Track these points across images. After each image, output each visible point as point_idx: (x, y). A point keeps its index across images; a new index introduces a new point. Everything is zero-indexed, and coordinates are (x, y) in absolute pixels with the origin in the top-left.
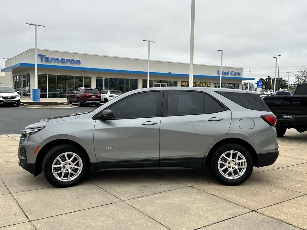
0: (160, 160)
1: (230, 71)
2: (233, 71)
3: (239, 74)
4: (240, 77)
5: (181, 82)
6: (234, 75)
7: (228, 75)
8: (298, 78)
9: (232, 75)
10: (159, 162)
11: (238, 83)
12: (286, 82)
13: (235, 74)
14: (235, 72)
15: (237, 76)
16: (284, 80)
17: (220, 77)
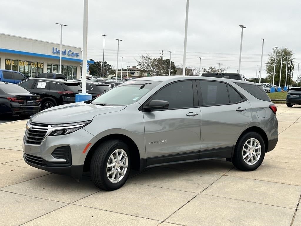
0: (200, 151)
1: (67, 51)
2: (70, 51)
3: (77, 55)
4: (78, 58)
5: (6, 60)
6: (72, 56)
7: (64, 55)
8: (140, 65)
9: (69, 55)
10: (199, 154)
11: (76, 66)
12: (110, 67)
13: (73, 54)
14: (72, 52)
15: (75, 58)
16: (108, 65)
17: (60, 57)
